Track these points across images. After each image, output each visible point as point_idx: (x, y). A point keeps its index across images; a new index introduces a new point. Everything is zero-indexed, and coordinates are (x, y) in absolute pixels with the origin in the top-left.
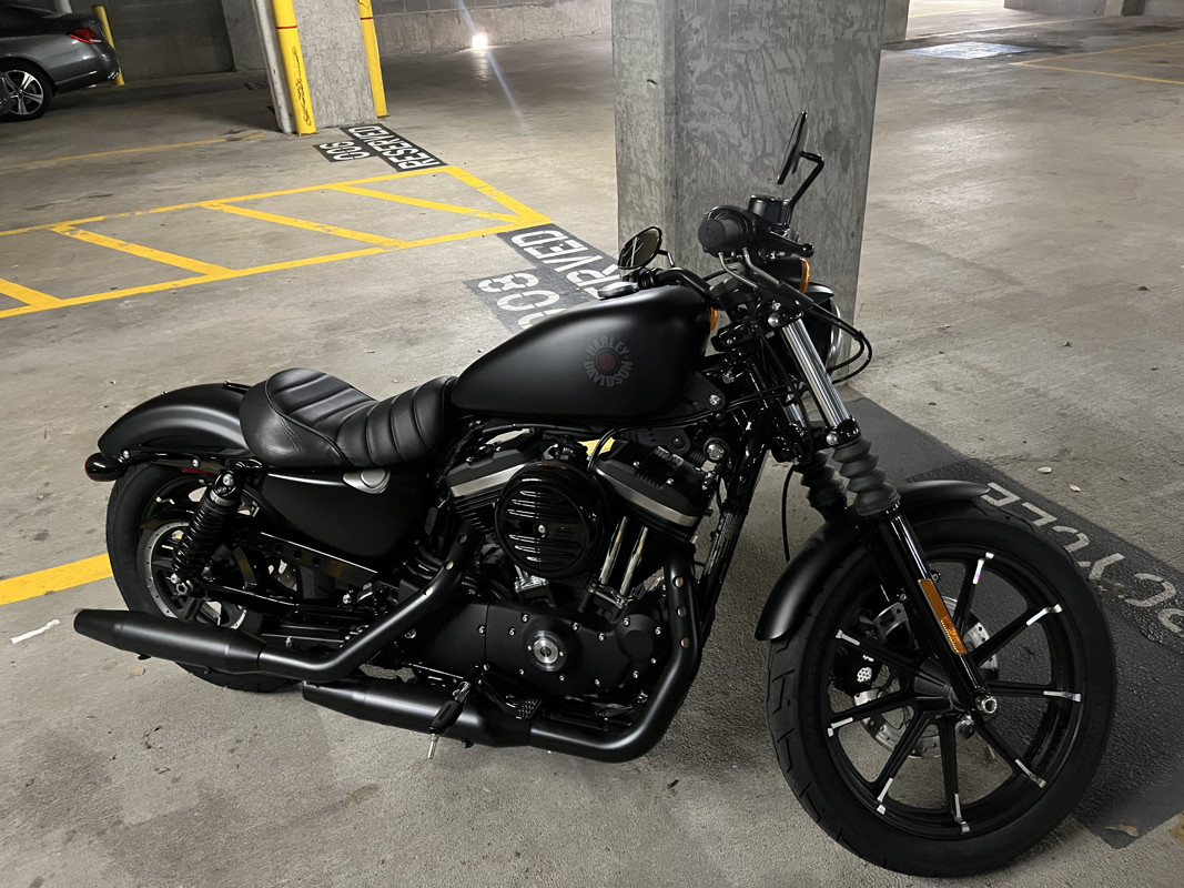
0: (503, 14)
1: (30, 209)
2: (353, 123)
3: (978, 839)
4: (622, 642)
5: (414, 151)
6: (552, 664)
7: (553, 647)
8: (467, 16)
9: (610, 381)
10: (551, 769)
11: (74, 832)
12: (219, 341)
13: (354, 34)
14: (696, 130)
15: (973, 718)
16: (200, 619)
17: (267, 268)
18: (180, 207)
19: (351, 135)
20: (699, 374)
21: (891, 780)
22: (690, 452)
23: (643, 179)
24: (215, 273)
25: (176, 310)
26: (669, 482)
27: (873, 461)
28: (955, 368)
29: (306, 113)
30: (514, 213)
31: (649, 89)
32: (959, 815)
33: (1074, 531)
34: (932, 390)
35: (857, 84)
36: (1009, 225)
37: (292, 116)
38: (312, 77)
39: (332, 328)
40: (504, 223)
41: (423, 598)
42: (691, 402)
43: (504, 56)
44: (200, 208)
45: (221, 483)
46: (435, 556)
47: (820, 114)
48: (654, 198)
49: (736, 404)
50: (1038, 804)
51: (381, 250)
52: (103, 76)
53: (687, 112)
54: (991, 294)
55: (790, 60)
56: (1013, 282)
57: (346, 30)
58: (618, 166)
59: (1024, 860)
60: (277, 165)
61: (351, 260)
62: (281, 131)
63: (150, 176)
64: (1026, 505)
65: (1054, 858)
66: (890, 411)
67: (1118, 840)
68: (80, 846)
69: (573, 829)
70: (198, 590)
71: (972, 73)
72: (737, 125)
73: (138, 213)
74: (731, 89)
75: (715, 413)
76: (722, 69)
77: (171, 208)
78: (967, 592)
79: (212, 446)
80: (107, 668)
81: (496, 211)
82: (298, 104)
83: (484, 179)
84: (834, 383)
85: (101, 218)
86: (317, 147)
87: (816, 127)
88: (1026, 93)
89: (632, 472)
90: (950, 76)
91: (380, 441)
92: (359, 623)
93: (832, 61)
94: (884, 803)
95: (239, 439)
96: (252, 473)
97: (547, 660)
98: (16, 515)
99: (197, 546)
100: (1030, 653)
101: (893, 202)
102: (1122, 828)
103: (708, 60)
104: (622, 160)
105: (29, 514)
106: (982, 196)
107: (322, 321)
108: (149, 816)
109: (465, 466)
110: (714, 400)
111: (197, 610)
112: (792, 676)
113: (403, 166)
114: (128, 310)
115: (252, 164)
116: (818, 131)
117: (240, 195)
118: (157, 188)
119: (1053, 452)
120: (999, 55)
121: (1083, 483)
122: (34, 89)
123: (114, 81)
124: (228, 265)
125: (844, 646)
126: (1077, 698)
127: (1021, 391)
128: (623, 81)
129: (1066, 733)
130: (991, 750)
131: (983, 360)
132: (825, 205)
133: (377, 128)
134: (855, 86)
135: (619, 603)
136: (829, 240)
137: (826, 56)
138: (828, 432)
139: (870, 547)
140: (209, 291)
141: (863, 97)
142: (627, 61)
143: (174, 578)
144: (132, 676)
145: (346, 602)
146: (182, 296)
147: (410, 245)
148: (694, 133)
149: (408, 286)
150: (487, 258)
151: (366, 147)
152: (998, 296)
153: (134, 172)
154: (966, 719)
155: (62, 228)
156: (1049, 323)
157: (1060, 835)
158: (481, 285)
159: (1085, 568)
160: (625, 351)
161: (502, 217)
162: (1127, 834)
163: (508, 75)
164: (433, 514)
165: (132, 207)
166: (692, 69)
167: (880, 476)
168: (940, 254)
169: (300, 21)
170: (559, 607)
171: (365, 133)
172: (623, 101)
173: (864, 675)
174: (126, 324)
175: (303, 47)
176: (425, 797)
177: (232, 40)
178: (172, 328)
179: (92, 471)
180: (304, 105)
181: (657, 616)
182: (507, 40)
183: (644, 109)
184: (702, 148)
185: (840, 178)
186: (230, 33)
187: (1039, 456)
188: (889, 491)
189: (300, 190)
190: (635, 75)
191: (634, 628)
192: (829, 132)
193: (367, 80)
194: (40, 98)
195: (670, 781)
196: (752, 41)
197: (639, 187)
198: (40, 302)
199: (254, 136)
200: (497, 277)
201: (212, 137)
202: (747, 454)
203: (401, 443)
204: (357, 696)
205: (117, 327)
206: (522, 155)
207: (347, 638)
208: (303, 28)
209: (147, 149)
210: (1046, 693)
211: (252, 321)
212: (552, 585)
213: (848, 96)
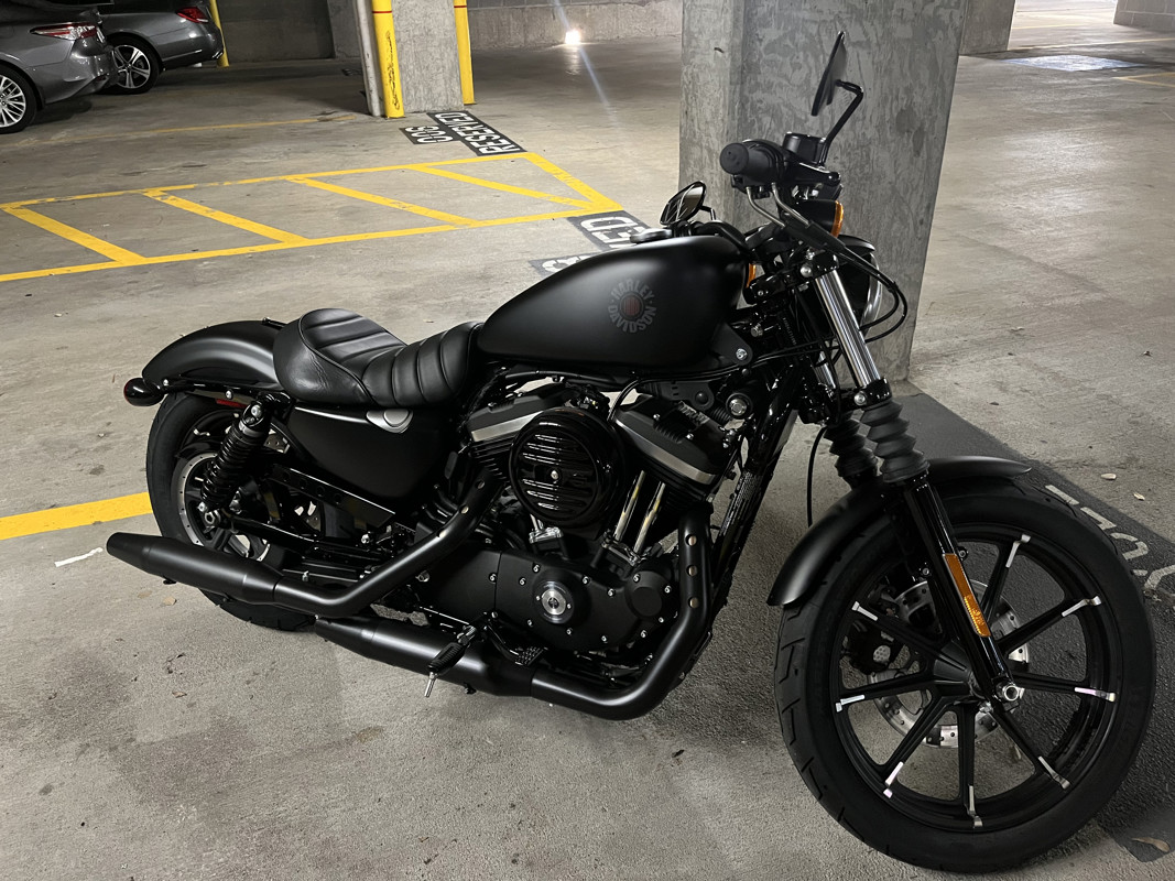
0: (598, 11)
1: (126, 174)
2: (440, 109)
3: (992, 835)
4: (630, 598)
5: (496, 137)
6: (558, 616)
7: (561, 600)
8: (561, 13)
9: (633, 327)
10: (557, 726)
11: (88, 745)
12: (286, 303)
13: (447, 22)
14: (761, 102)
15: (992, 706)
16: (226, 550)
17: (341, 239)
18: (267, 179)
19: (437, 120)
20: (727, 327)
21: (901, 764)
22: (714, 407)
23: (705, 152)
24: (290, 241)
25: (250, 273)
26: (689, 437)
27: (904, 425)
28: (1023, 370)
29: (396, 97)
30: (587, 199)
31: (715, 57)
32: (972, 808)
33: (1133, 539)
34: (996, 390)
35: (936, 63)
36: (1098, 234)
37: (382, 99)
38: (404, 62)
39: (395, 297)
40: (575, 208)
41: (436, 540)
42: (717, 356)
43: (595, 52)
44: (285, 181)
45: (249, 414)
46: (453, 502)
47: (894, 92)
48: (714, 171)
49: (764, 359)
50: (1058, 806)
51: (452, 228)
52: (207, 55)
53: (753, 82)
54: (1071, 300)
55: (866, 34)
56: (1095, 289)
57: (440, 17)
58: (681, 139)
59: (1040, 863)
60: (363, 145)
61: (422, 235)
62: (370, 114)
63: (243, 151)
64: (1085, 509)
65: (1072, 865)
66: (949, 408)
67: (1146, 853)
68: (91, 759)
69: (571, 787)
70: (225, 521)
71: (1075, 84)
72: (804, 99)
73: (226, 183)
74: (801, 60)
75: (742, 368)
76: (792, 39)
77: (258, 180)
78: (998, 575)
79: (248, 381)
80: (141, 596)
81: (570, 197)
82: (388, 88)
83: (560, 166)
84: (867, 341)
85: (192, 186)
86: (403, 130)
87: (889, 105)
88: (1128, 106)
89: (651, 424)
90: (1049, 86)
91: (405, 382)
92: (373, 563)
93: (910, 36)
94: (892, 787)
95: (271, 373)
96: (280, 407)
97: (554, 611)
98: (75, 450)
99: (224, 476)
100: (1073, 658)
101: (977, 205)
102: (1151, 841)
103: (779, 28)
104: (685, 134)
105: (88, 450)
106: (1072, 204)
107: (387, 290)
108: (161, 737)
109: (486, 410)
110: (741, 353)
111: (225, 541)
112: (801, 645)
113: (484, 150)
114: (205, 271)
115: (340, 143)
116: (891, 109)
117: (324, 171)
118: (248, 161)
119: (1120, 458)
120: (1104, 69)
121: (1148, 492)
122: (141, 64)
123: (219, 61)
124: (305, 235)
125: (861, 621)
126: (1112, 697)
127: (1092, 397)
128: (691, 50)
129: (1095, 733)
130: (1017, 750)
131: (1055, 363)
132: (894, 190)
133: (463, 115)
134: (933, 65)
135: (632, 561)
136: (895, 226)
137: (903, 31)
138: (856, 392)
139: (894, 518)
140: (284, 257)
141: (942, 78)
142: (696, 30)
143: (202, 507)
144: (163, 605)
145: (364, 542)
146: (257, 261)
147: (482, 224)
148: (759, 105)
149: (475, 263)
150: (554, 240)
151: (449, 132)
152: (1078, 302)
153: (228, 146)
154: (985, 706)
155: (154, 193)
156: (1130, 331)
157: (1082, 842)
158: (545, 265)
159: (1142, 577)
160: (650, 295)
161: (574, 203)
162: (1156, 849)
163: (598, 71)
164: (453, 459)
165: (221, 178)
166: (761, 37)
167: (910, 442)
168: (1021, 258)
169: (396, 5)
170: (572, 558)
171: (451, 119)
172: (690, 72)
173: (881, 654)
174: (203, 283)
175: (396, 32)
176: (427, 743)
177: (334, 28)
178: (244, 289)
179: (130, 394)
180: (394, 89)
181: (669, 575)
182: (600, 38)
183: (709, 79)
184: (767, 120)
185: (911, 162)
186: (332, 21)
187: (1105, 462)
188: (917, 457)
189: (380, 169)
190: (702, 44)
191: (643, 584)
192: (902, 110)
193: (457, 67)
194: (147, 74)
195: (675, 750)
196: (826, 11)
197: (701, 159)
198: (125, 258)
199: (345, 118)
200: (562, 258)
201: (305, 117)
202: (771, 412)
203: (425, 384)
204: (367, 634)
205: (195, 285)
206: (601, 145)
207: (362, 577)
208: (398, 14)
209: (242, 126)
210: (1077, 690)
211: (321, 286)
212: (566, 536)
213: (925, 75)
